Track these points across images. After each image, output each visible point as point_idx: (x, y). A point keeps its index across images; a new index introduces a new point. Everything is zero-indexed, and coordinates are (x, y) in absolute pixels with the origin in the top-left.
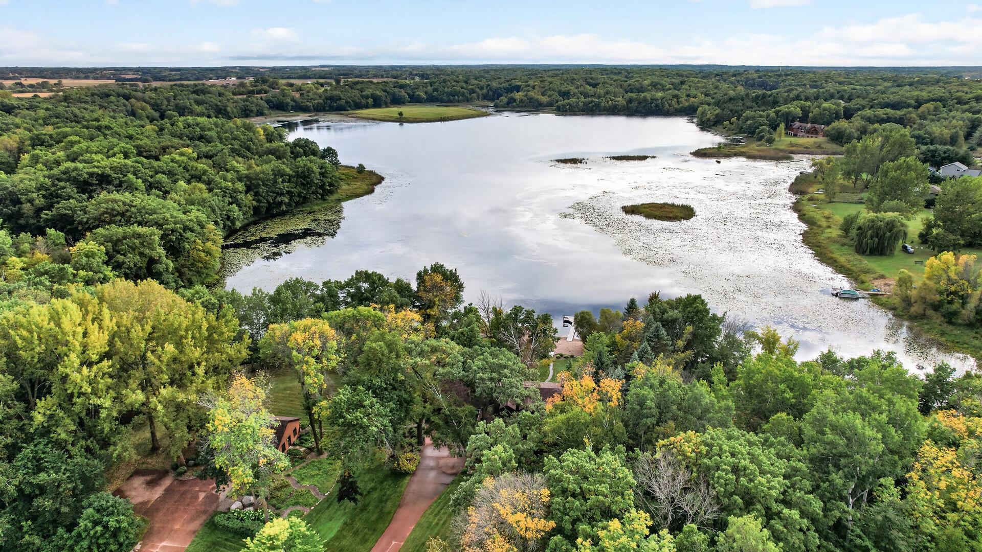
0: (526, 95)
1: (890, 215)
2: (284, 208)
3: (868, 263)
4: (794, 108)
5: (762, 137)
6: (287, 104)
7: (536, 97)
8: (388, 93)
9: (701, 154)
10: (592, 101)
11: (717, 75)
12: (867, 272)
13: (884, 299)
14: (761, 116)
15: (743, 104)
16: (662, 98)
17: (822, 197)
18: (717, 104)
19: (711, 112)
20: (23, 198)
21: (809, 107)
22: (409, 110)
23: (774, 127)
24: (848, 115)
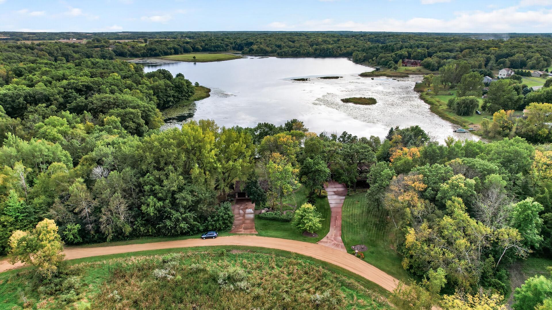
0: (259, 47)
1: (471, 97)
2: (171, 104)
3: (464, 119)
4: (404, 52)
5: (391, 67)
6: (126, 53)
7: (264, 48)
8: (181, 46)
9: (363, 75)
10: (296, 50)
11: (353, 36)
12: (465, 122)
13: (476, 132)
14: (388, 56)
15: (377, 51)
16: (332, 48)
17: (432, 93)
18: (363, 50)
19: (361, 55)
20: (52, 98)
21: (411, 52)
22: (198, 56)
23: (396, 62)
24: (430, 55)
